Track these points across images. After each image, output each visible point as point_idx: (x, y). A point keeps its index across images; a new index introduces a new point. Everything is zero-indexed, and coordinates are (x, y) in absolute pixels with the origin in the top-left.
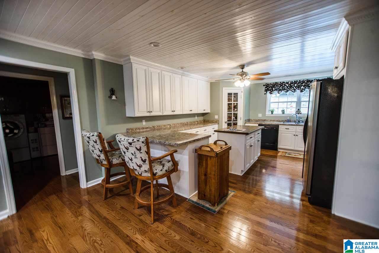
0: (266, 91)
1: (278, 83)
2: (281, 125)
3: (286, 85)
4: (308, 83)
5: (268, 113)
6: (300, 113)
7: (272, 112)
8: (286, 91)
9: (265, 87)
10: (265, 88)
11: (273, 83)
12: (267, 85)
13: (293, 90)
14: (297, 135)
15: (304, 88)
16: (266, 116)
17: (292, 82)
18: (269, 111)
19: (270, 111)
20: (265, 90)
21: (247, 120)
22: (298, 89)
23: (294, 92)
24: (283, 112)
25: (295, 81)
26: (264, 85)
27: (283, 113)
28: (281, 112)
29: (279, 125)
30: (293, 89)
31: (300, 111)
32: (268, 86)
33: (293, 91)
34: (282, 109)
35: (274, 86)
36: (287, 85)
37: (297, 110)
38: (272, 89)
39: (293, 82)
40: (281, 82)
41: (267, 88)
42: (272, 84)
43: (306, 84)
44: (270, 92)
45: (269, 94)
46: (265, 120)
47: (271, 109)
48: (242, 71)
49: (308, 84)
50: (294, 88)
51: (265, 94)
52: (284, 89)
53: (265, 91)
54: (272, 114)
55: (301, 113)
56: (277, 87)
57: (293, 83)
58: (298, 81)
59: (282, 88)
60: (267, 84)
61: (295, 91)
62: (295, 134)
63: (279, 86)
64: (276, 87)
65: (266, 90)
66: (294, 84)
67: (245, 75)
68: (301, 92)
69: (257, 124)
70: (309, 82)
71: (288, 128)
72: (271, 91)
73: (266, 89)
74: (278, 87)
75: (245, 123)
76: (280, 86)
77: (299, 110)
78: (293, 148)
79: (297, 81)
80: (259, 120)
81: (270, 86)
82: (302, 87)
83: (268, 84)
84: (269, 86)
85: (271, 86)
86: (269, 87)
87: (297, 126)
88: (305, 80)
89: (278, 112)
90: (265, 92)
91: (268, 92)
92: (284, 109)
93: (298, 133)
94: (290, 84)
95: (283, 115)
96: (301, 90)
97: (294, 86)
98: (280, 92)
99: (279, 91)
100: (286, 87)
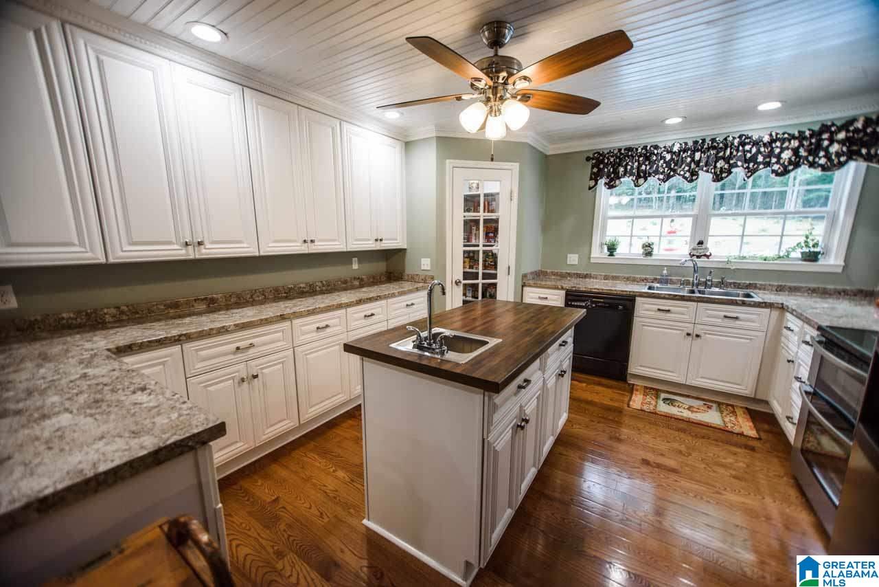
0: (595, 177)
1: (637, 149)
2: (642, 295)
3: (665, 158)
4: (743, 146)
5: (598, 254)
6: (705, 255)
7: (612, 249)
8: (661, 177)
9: (590, 164)
10: (593, 168)
11: (620, 150)
12: (597, 159)
13: (687, 175)
14: (698, 336)
15: (726, 166)
16: (592, 261)
17: (686, 144)
18: (602, 245)
19: (605, 248)
20: (592, 173)
21: (532, 273)
22: (707, 171)
23: (691, 181)
24: (648, 250)
25: (696, 143)
26: (588, 159)
27: (649, 254)
28: (641, 251)
29: (635, 296)
30: (688, 171)
31: (706, 249)
32: (604, 159)
33: (686, 178)
34: (645, 240)
35: (621, 160)
36: (668, 157)
37: (695, 245)
38: (616, 172)
39: (690, 144)
40: (645, 148)
41: (598, 167)
42: (615, 152)
43: (738, 150)
44: (607, 181)
45: (603, 187)
46: (586, 276)
47: (608, 240)
48: (496, 55)
49: (744, 151)
50: (693, 166)
51: (590, 188)
52: (656, 172)
53: (591, 179)
54: (611, 255)
55: (708, 257)
56: (633, 163)
57: (689, 149)
58: (708, 141)
59: (648, 168)
60: (598, 153)
61: (694, 178)
62: (691, 332)
63: (639, 161)
64: (627, 164)
65: (594, 173)
66: (694, 152)
67: (504, 74)
68: (714, 181)
69: (562, 288)
70: (749, 144)
71: (667, 308)
72: (612, 180)
73: (595, 170)
74: (636, 164)
75: (523, 286)
76: (641, 159)
77: (701, 243)
78: (681, 380)
79: (704, 141)
80: (569, 274)
81: (608, 159)
82: (720, 164)
83: (602, 155)
84: (606, 161)
85: (612, 160)
86: (606, 165)
87: (700, 304)
88: (734, 138)
89: (629, 250)
90: (592, 183)
91: (602, 181)
92: (650, 242)
93: (702, 327)
94: (680, 151)
95: (648, 261)
96: (715, 173)
97: (693, 160)
98: (641, 181)
99: (639, 177)
100: (665, 162)
